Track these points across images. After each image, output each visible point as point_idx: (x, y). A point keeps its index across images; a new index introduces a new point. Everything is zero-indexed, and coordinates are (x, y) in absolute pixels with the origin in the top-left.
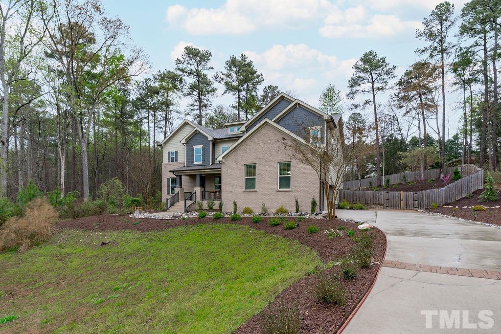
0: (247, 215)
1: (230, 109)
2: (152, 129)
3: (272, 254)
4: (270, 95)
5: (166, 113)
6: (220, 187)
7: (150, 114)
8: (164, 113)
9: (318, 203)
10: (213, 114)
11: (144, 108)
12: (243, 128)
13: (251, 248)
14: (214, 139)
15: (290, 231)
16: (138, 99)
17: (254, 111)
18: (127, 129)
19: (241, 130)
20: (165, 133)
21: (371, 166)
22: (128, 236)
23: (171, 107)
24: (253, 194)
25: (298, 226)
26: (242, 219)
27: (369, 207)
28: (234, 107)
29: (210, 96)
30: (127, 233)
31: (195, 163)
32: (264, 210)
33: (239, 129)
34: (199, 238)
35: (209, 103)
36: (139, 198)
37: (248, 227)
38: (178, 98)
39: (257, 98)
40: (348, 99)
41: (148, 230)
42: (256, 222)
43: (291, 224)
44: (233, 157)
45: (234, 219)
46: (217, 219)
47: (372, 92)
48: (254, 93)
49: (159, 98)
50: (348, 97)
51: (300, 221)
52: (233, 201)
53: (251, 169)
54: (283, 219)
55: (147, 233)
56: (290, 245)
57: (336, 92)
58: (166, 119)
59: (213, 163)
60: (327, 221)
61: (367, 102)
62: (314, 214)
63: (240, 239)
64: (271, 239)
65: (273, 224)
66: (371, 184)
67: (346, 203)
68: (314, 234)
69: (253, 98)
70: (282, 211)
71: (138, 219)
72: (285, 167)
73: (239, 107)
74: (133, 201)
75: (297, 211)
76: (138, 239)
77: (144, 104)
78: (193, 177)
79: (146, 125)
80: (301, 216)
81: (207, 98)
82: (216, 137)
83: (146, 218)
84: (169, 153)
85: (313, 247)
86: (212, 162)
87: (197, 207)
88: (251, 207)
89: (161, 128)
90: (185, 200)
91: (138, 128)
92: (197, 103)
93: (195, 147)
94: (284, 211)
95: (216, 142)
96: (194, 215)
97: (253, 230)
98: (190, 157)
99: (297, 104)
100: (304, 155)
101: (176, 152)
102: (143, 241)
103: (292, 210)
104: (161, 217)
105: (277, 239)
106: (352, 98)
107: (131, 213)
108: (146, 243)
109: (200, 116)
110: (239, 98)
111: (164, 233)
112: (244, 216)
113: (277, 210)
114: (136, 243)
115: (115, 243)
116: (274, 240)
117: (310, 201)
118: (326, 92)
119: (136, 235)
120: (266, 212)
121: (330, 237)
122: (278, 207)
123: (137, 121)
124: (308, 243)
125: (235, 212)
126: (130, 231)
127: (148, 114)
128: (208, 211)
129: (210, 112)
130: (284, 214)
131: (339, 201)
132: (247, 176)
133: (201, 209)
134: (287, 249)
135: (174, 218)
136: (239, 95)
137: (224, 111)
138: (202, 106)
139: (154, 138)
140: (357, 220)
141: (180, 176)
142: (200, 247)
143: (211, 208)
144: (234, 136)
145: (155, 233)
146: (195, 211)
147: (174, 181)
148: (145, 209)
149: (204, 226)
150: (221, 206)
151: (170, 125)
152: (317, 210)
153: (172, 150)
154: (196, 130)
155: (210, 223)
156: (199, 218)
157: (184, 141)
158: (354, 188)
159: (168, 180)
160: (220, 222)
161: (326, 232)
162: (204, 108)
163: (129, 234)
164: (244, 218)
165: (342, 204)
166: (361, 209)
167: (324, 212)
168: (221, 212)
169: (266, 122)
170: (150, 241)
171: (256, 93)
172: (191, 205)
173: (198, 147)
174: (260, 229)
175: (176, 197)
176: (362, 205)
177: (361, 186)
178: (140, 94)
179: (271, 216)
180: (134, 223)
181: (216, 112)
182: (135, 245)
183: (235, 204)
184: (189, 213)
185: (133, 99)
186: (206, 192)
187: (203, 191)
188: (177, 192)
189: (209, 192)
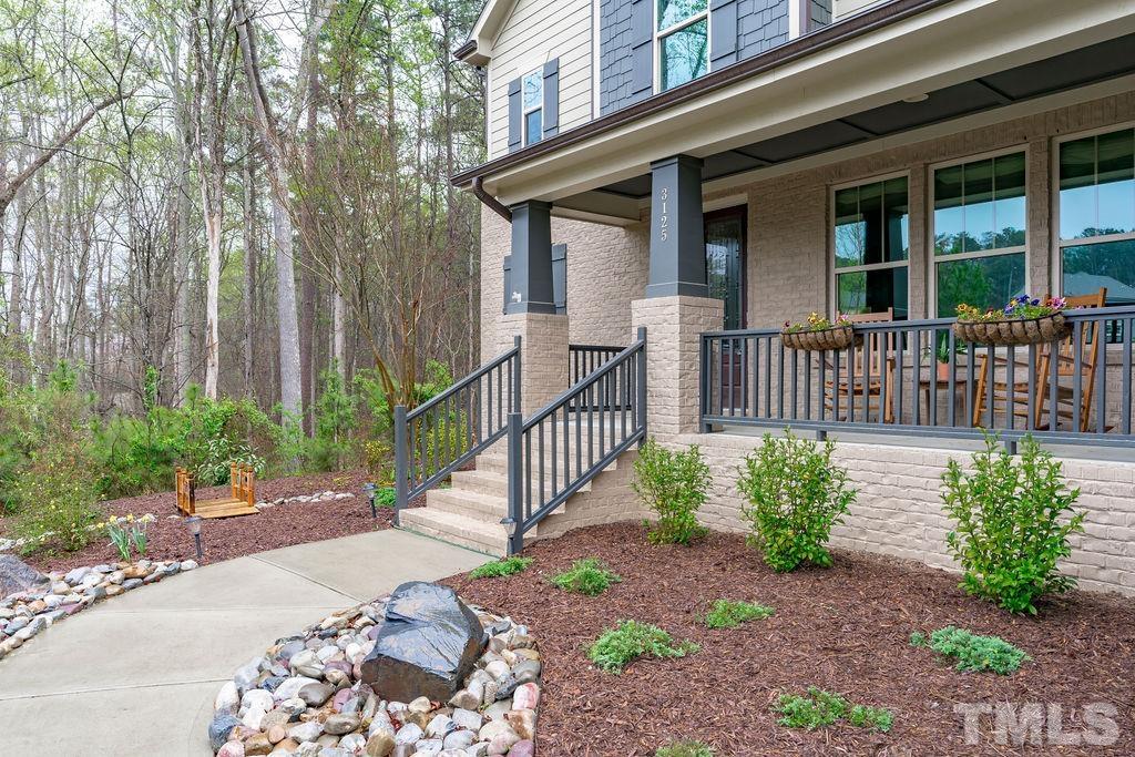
84: (515, 90)
98: (626, 66)
101: (552, 72)
153: (534, 64)
186: (751, 342)
187: (719, 330)
188: (512, 347)
189: (770, 335)
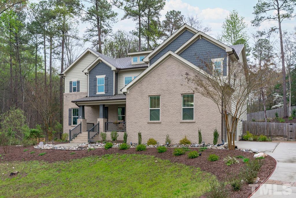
0: (151, 146)
1: (131, 35)
2: (48, 56)
3: (177, 180)
4: (173, 20)
5: (63, 38)
6: (124, 118)
7: (46, 39)
8: (61, 38)
9: (220, 134)
10: (113, 40)
11: (39, 33)
12: (147, 59)
13: (157, 176)
14: (117, 69)
15: (193, 160)
16: (33, 23)
17: (156, 37)
18: (21, 55)
19: (145, 60)
20: (63, 59)
21: (278, 96)
22: (36, 167)
23: (69, 33)
24: (157, 125)
25: (200, 155)
26: (147, 149)
27: (273, 138)
28: (135, 34)
29: (110, 21)
30: (34, 163)
31: (98, 93)
32: (168, 141)
33: (142, 60)
34: (107, 167)
35: (109, 29)
36: (38, 129)
37: (154, 156)
38: (76, 23)
39: (160, 24)
40: (254, 26)
41: (55, 160)
42: (161, 152)
43: (194, 153)
44: (138, 88)
45: (140, 149)
46: (123, 149)
47: (278, 19)
48: (155, 19)
49: (56, 23)
50: (253, 24)
51: (203, 150)
52: (138, 132)
53: (155, 101)
54: (187, 150)
55: (55, 164)
56: (193, 171)
57: (240, 19)
58: (63, 44)
59: (116, 94)
60: (227, 151)
61: (273, 30)
62: (216, 145)
63: (147, 168)
64: (176, 167)
65: (177, 154)
66: (276, 114)
67: (250, 135)
68: (214, 162)
69: (155, 23)
70: (185, 142)
71: (43, 150)
72: (188, 98)
73: (140, 33)
74: (32, 132)
75: (200, 142)
76: (47, 169)
77: (40, 29)
78: (96, 108)
79: (42, 51)
80: (203, 146)
81: (108, 23)
82: (119, 67)
83: (52, 149)
84: (71, 83)
85: (213, 173)
86: (115, 92)
87: (101, 139)
88: (155, 138)
89: (57, 54)
90: (89, 131)
91: (33, 54)
92: (97, 29)
93: (98, 77)
94: (188, 143)
95: (119, 72)
96: (100, 146)
97: (158, 160)
98: (93, 88)
99: (200, 36)
100: (205, 88)
101: (78, 82)
102: (51, 171)
103: (194, 140)
104: (67, 148)
105: (181, 167)
106: (257, 25)
107: (34, 145)
108: (54, 173)
109: (100, 42)
110: (140, 23)
111: (71, 163)
112: (149, 147)
113: (181, 141)
114: (45, 173)
115: (23, 173)
116: (178, 168)
117: (212, 133)
118: (229, 19)
119: (44, 166)
120: (170, 143)
121: (228, 164)
122: (182, 138)
123: (31, 46)
124: (208, 170)
125: (140, 143)
126: (37, 162)
127: (44, 40)
128: (112, 142)
129: (109, 38)
130: (188, 145)
131: (243, 133)
132: (151, 107)
133: (104, 141)
134: (190, 175)
135: (80, 149)
136: (140, 21)
137: (125, 37)
138: (101, 31)
139: (51, 65)
140: (254, 150)
141: (83, 106)
142: (109, 176)
143: (114, 140)
144: (137, 66)
145: (63, 164)
146: (99, 142)
147: (75, 112)
148: (48, 141)
149: (111, 156)
150: (126, 137)
151: (69, 53)
152: (219, 141)
153: (74, 80)
154: (99, 60)
155: (117, 154)
156: (105, 149)
157: (86, 71)
158: (260, 119)
159: (70, 110)
160: (126, 153)
161: (225, 159)
162: (103, 34)
163: (36, 165)
164: (149, 148)
165: (245, 136)
166: (264, 140)
167: (225, 143)
168: (126, 142)
169: (170, 55)
170: (59, 171)
171: (158, 18)
172: (94, 136)
173: (101, 77)
174: (165, 158)
175: (79, 128)
176: (266, 137)
177: (266, 117)
178: (36, 18)
179: (175, 146)
180: (41, 154)
181: (116, 38)
182: (44, 175)
183: (140, 135)
184: (93, 145)
185: (28, 23)
186: (109, 123)
187: (106, 122)
188: (80, 123)
189: (112, 123)
